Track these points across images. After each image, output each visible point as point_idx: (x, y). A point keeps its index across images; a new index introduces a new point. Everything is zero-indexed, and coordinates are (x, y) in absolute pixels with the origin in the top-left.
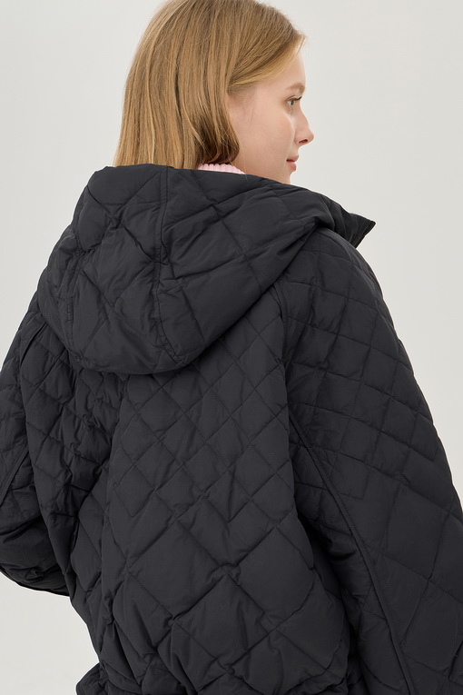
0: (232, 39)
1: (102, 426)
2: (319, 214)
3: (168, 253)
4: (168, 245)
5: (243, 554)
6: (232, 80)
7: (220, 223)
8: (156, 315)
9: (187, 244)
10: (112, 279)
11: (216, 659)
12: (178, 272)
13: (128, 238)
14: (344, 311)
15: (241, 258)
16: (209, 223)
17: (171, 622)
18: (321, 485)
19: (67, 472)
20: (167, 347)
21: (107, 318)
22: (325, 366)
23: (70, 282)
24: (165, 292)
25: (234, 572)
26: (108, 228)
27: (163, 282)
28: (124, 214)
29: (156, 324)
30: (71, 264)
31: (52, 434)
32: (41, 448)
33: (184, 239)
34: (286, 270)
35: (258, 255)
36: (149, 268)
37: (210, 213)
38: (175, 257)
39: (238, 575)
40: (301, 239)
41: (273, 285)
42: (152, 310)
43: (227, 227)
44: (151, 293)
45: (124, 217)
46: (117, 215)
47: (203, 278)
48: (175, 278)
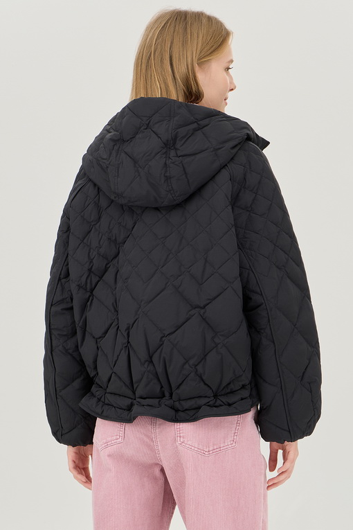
0: (198, 37)
1: (116, 238)
2: (248, 132)
3: (174, 143)
4: (175, 139)
5: (208, 302)
6: (199, 59)
7: (200, 131)
8: (168, 174)
9: (184, 140)
10: (144, 155)
11: (187, 361)
12: (180, 153)
13: (154, 135)
14: (259, 182)
15: (212, 149)
16: (195, 130)
17: (163, 339)
18: (249, 268)
19: (90, 262)
20: (172, 192)
21: (139, 175)
22: (250, 209)
23: (116, 156)
24: (173, 163)
25: (202, 311)
26: (142, 128)
27: (173, 158)
28: (151, 122)
29: (168, 179)
30: (116, 148)
31: (85, 241)
32: (78, 248)
33: (183, 138)
34: (232, 159)
35: (220, 149)
36: (164, 151)
37: (195, 125)
38: (178, 146)
39: (204, 313)
40: (239, 143)
41: (226, 165)
42: (166, 172)
43: (204, 134)
44: (165, 163)
45: (151, 123)
46: (147, 122)
47: (193, 157)
48: (177, 156)
